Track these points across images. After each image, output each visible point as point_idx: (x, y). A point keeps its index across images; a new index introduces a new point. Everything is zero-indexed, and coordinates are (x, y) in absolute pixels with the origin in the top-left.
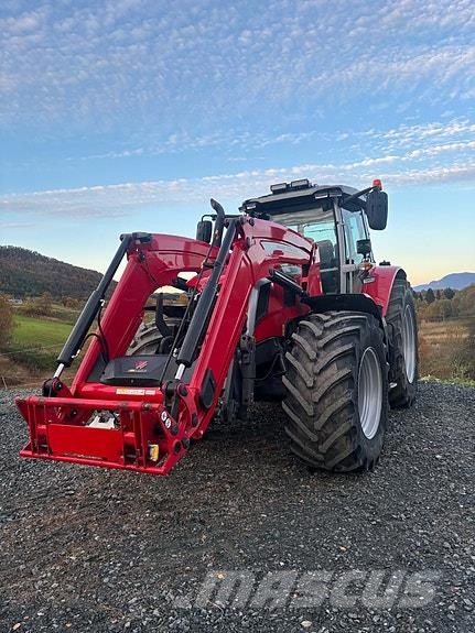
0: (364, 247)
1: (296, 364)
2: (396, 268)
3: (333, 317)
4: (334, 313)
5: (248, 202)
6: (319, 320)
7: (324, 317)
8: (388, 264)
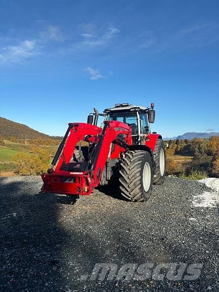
0: (147, 129)
1: (124, 167)
2: (158, 135)
3: (136, 152)
4: (136, 151)
5: (106, 110)
6: (132, 153)
7: (133, 152)
8: (156, 133)
